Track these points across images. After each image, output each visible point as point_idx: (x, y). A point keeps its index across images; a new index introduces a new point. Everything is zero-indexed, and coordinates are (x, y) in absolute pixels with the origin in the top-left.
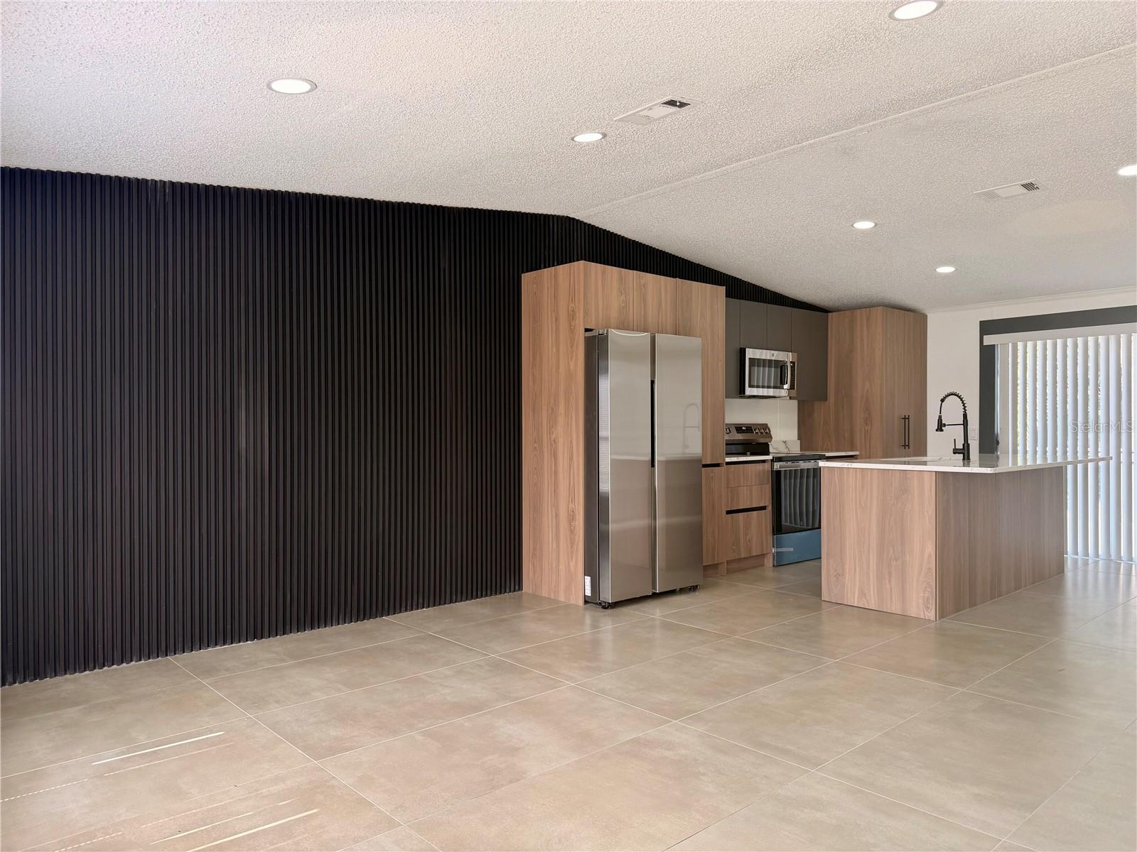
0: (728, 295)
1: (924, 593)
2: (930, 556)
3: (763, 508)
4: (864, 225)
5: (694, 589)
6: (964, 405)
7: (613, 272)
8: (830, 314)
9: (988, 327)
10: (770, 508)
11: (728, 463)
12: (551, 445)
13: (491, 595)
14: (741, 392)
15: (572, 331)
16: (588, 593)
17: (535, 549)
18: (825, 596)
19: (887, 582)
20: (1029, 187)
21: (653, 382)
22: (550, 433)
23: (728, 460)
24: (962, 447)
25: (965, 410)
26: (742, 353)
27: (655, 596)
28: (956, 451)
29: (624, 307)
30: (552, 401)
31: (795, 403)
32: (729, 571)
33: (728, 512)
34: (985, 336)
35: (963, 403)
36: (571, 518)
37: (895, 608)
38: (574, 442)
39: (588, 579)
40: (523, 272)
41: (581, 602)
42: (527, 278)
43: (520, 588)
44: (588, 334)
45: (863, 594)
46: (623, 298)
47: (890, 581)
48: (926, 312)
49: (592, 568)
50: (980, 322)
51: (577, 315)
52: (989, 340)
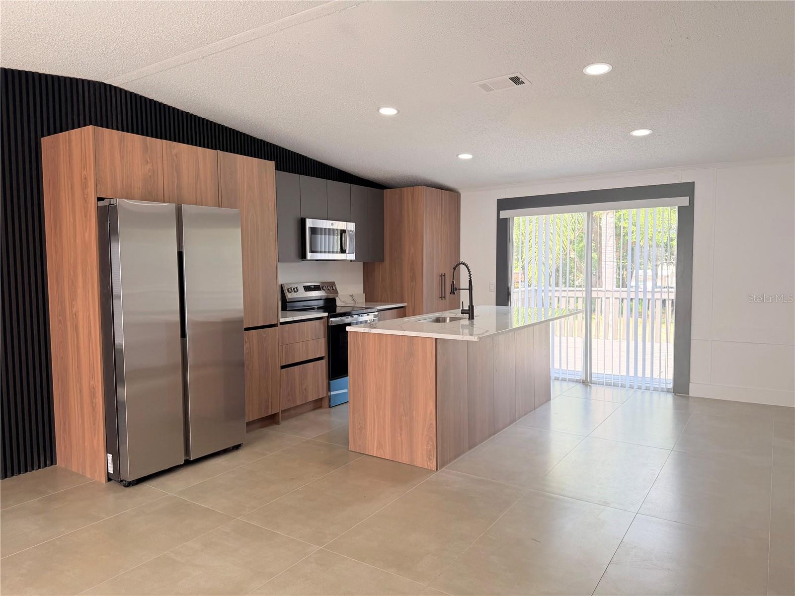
0: (277, 168)
1: (427, 446)
2: (431, 413)
3: (321, 358)
4: (388, 111)
5: (237, 447)
6: (469, 273)
7: (137, 138)
9: (504, 204)
10: (327, 357)
11: (282, 323)
12: (73, 318)
13: (13, 475)
14: (303, 256)
15: (85, 200)
16: (111, 471)
17: (64, 424)
18: (351, 447)
19: (399, 435)
20: (516, 80)
21: (180, 255)
22: (72, 306)
23: (282, 320)
24: (468, 309)
25: (471, 277)
26: (303, 222)
27: (188, 463)
28: (463, 312)
29: (150, 177)
30: (72, 273)
31: (361, 264)
33: (283, 367)
34: (501, 211)
35: (469, 271)
36: (93, 395)
37: (405, 459)
38: (92, 317)
39: (110, 456)
40: (43, 136)
41: (103, 479)
42: (46, 141)
43: (53, 462)
44: (101, 203)
45: (380, 447)
46: (149, 166)
47: (401, 435)
48: (460, 191)
49: (113, 445)
52: (504, 214)
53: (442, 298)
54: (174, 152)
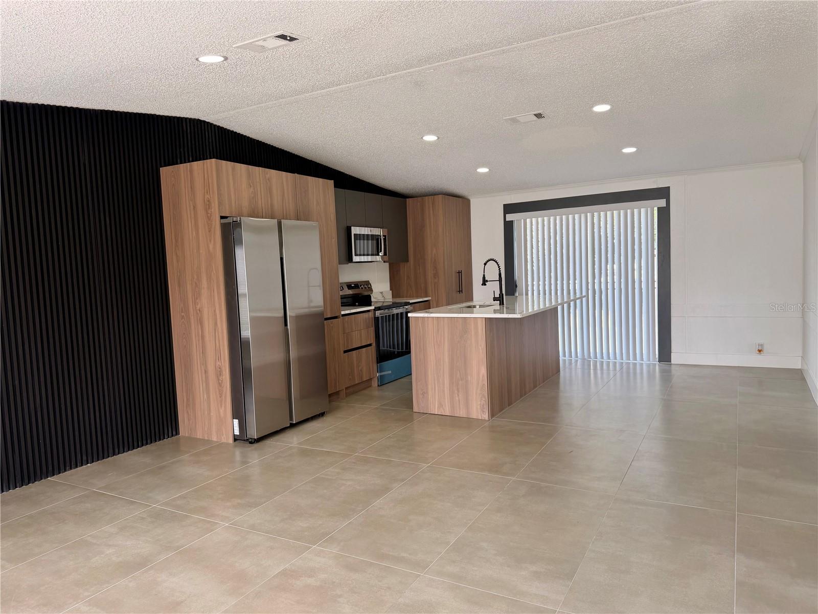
0: (336, 186)
1: (481, 402)
2: (483, 376)
3: (370, 345)
4: (430, 138)
5: (322, 415)
6: (499, 268)
7: (241, 168)
8: (407, 199)
9: (509, 209)
10: (374, 345)
11: (343, 315)
12: (197, 314)
13: (151, 443)
14: (350, 260)
15: (209, 218)
16: (237, 432)
17: (188, 400)
18: (416, 409)
19: (457, 395)
20: (539, 116)
21: (282, 259)
22: (195, 303)
23: (343, 313)
24: (498, 296)
25: (500, 271)
26: (349, 230)
27: (292, 426)
28: (495, 299)
29: (253, 197)
30: (195, 277)
31: (387, 264)
32: (347, 395)
33: (345, 352)
34: (507, 215)
35: (498, 266)
36: (219, 373)
37: (462, 413)
38: (218, 312)
39: (236, 422)
40: (161, 167)
41: (231, 440)
42: (166, 172)
43: (177, 433)
44: (224, 221)
45: (441, 405)
46: (252, 190)
47: (458, 395)
48: (469, 197)
49: (239, 412)
50: (504, 205)
51: (213, 205)
52: (510, 217)
53: (460, 291)
54: (268, 176)
